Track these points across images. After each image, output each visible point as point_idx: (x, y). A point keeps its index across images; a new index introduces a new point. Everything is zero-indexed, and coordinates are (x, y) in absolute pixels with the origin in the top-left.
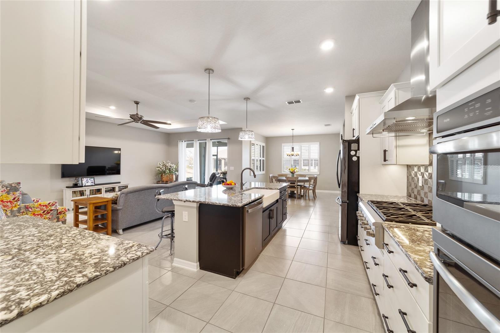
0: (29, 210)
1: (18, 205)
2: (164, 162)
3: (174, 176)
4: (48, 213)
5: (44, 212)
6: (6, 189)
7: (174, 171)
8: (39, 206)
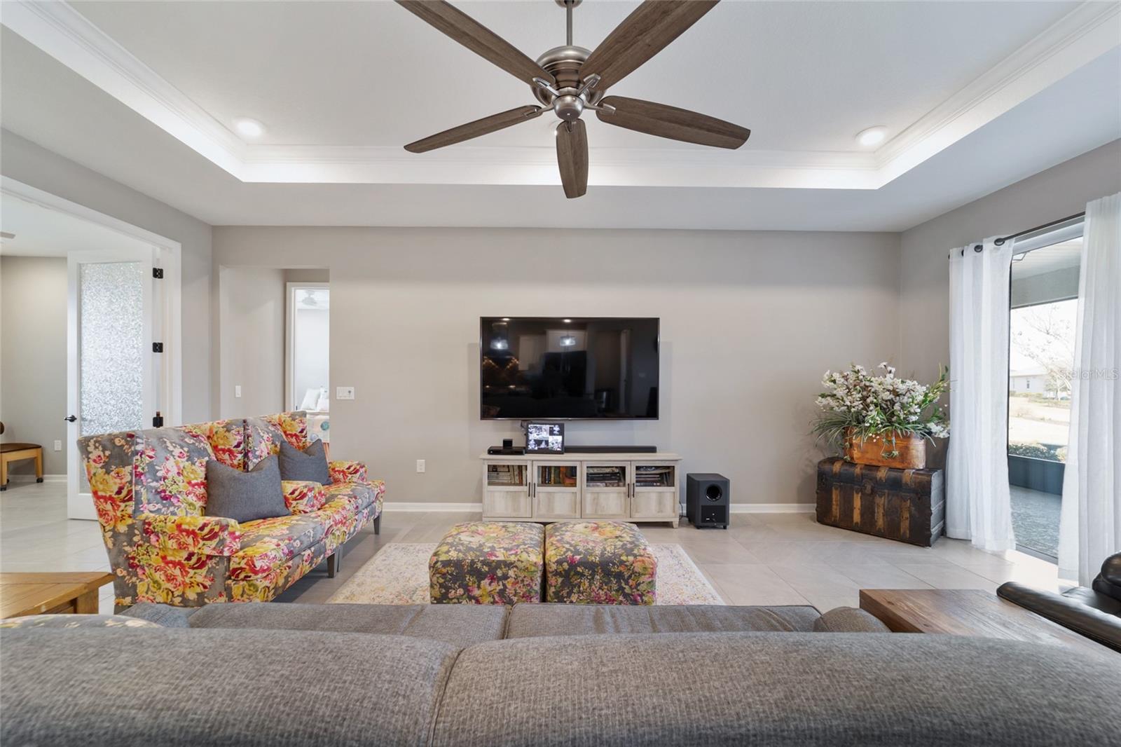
1: (130, 517)
2: (858, 367)
3: (918, 448)
4: (201, 564)
5: (189, 559)
6: (101, 454)
7: (914, 418)
8: (176, 533)
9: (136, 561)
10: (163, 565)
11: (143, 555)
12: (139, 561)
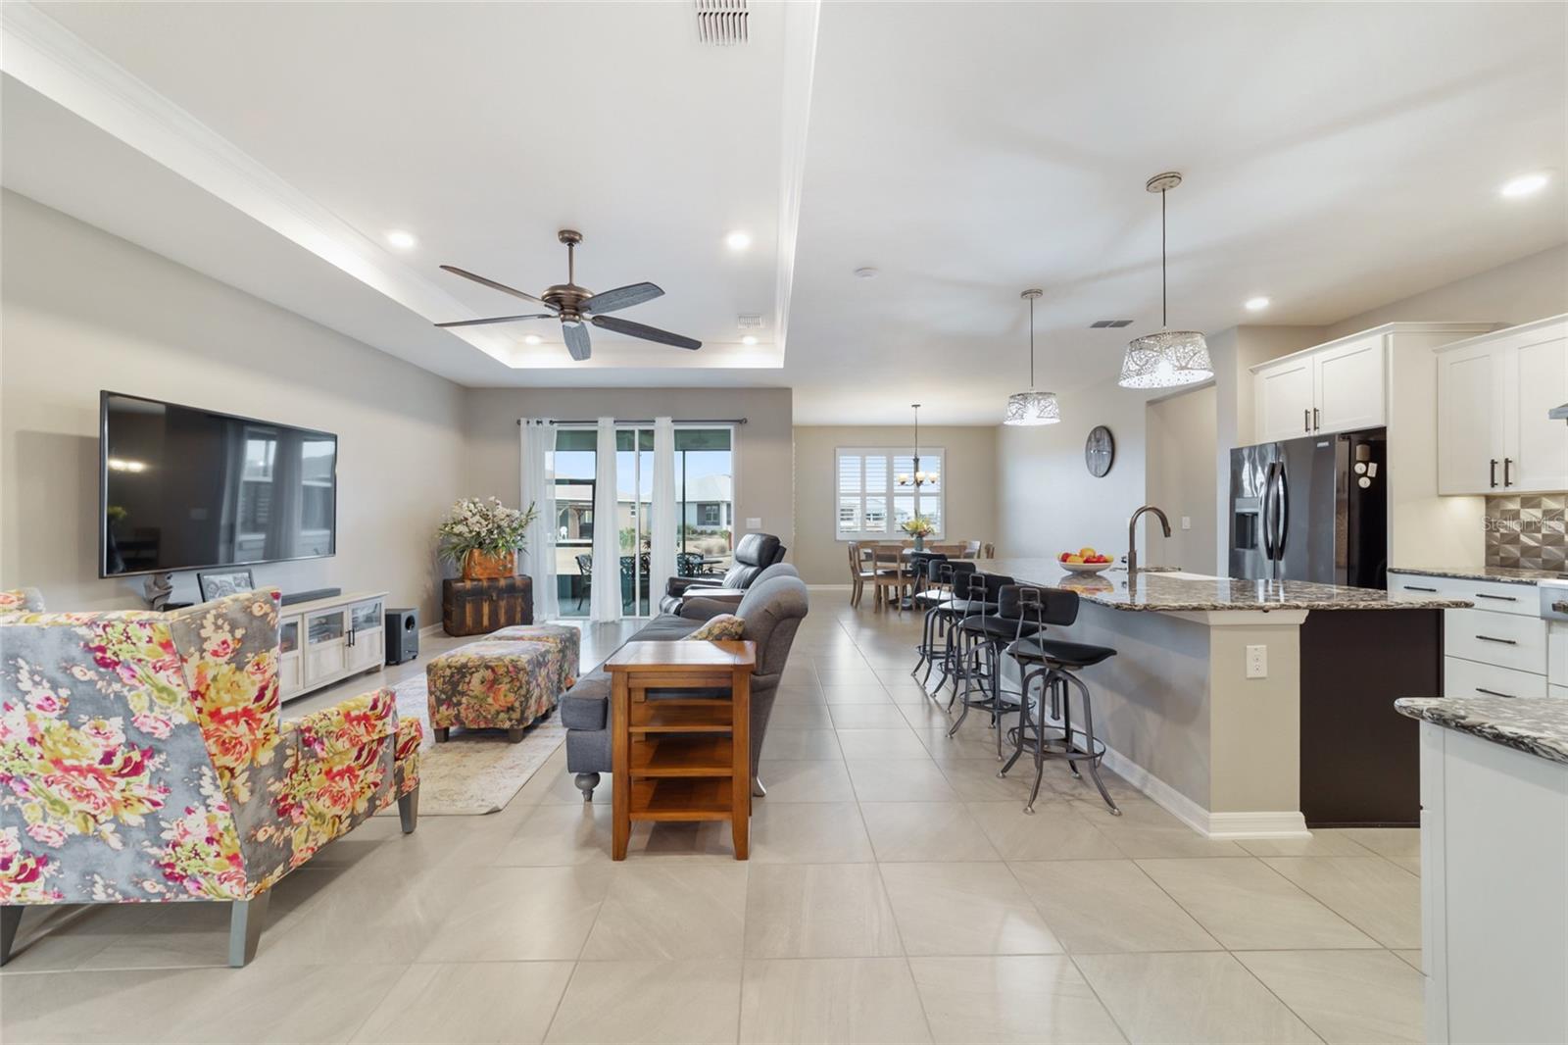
0: (314, 755)
1: (276, 732)
4: (372, 757)
5: (358, 757)
6: (229, 638)
9: (290, 800)
10: (327, 784)
11: (300, 784)
12: (294, 798)
